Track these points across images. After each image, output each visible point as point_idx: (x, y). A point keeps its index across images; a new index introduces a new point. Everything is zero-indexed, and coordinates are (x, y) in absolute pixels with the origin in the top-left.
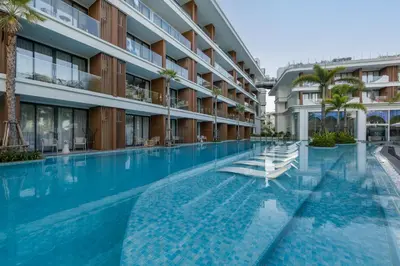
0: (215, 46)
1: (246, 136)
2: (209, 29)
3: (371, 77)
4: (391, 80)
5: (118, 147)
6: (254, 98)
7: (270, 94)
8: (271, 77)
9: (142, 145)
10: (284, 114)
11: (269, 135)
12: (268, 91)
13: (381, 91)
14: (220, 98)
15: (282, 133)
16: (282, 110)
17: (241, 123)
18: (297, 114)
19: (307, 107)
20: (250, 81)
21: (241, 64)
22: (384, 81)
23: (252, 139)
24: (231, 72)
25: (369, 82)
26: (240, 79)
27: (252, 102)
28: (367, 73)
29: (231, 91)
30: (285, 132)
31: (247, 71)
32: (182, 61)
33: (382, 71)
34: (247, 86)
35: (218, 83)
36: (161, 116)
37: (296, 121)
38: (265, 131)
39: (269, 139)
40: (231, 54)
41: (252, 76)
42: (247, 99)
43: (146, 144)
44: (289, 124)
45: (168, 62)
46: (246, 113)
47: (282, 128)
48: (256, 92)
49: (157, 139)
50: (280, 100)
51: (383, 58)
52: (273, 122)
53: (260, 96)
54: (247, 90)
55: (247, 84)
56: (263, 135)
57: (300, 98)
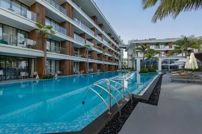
0: (103, 33)
1: (115, 69)
2: (101, 26)
3: (163, 46)
4: (170, 48)
5: (72, 74)
6: (118, 53)
7: (125, 51)
8: (125, 44)
9: (77, 73)
10: (131, 60)
11: (125, 69)
12: (124, 49)
13: (166, 52)
14: (105, 54)
15: (130, 68)
16: (130, 58)
17: (114, 64)
18: (136, 60)
19: (140, 57)
20: (117, 45)
21: (113, 38)
22: (167, 48)
23: (118, 71)
24: (109, 42)
25: (163, 48)
26: (113, 45)
27: (118, 54)
28: (162, 44)
29: (109, 50)
30: (131, 67)
31: (116, 41)
32: (91, 40)
33: (166, 44)
34: (116, 48)
35: (104, 47)
36: (85, 62)
37: (136, 63)
38: (123, 67)
39: (125, 70)
40: (109, 35)
41: (117, 43)
42: (116, 53)
43: (79, 73)
44: (133, 64)
45: (87, 41)
46: (116, 59)
47: (130, 66)
48: (119, 50)
49: (83, 71)
50: (129, 54)
51: (167, 39)
52: (127, 62)
53: (121, 52)
54: (115, 49)
55: (116, 47)
56: (122, 69)
57: (137, 54)
